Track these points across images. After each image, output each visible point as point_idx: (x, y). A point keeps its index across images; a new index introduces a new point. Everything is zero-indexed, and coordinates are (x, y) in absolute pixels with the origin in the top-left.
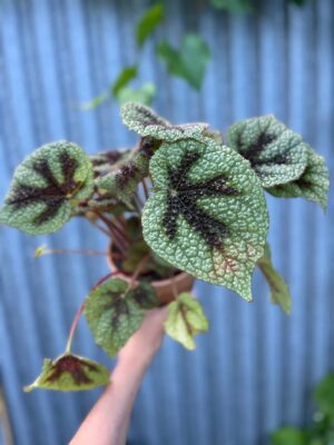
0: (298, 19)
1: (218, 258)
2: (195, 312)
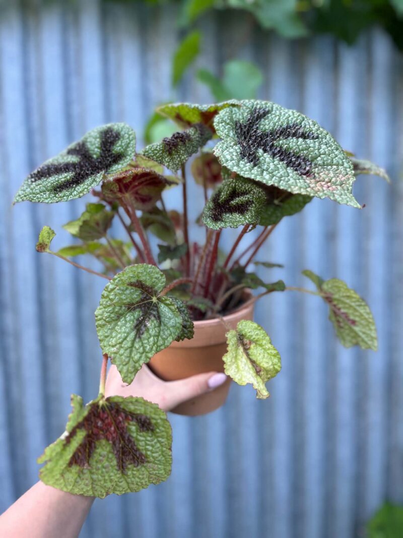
1: (311, 181)
2: (261, 345)
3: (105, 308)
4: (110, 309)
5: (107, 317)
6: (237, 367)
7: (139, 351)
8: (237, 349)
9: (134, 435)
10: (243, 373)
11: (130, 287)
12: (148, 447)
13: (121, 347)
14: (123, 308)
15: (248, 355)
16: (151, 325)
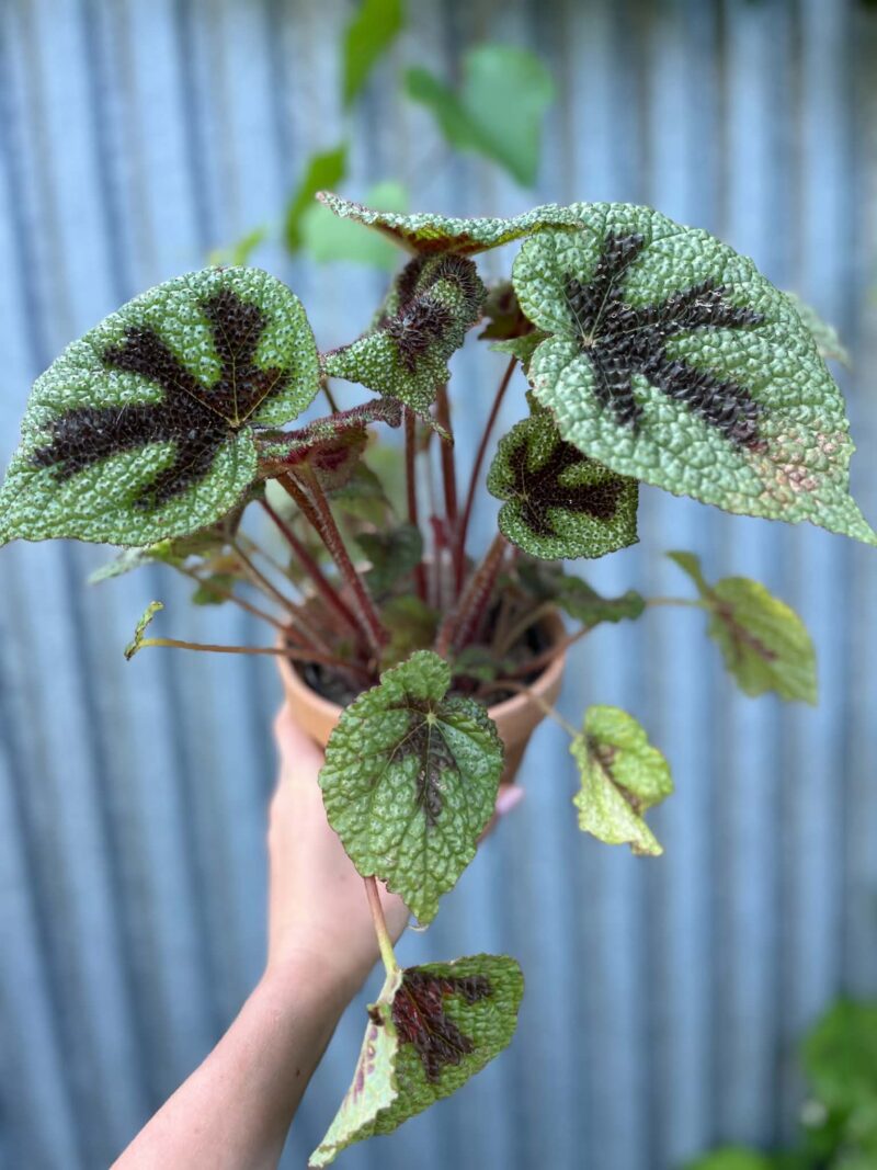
0: (751, 41)
1: (762, 465)
2: (632, 751)
3: (340, 769)
4: (354, 770)
5: (351, 790)
6: (600, 811)
7: (442, 854)
8: (591, 771)
9: (455, 1013)
10: (611, 819)
11: (389, 713)
12: (478, 1025)
13: (400, 853)
14: (380, 759)
15: (610, 775)
16: (448, 787)
